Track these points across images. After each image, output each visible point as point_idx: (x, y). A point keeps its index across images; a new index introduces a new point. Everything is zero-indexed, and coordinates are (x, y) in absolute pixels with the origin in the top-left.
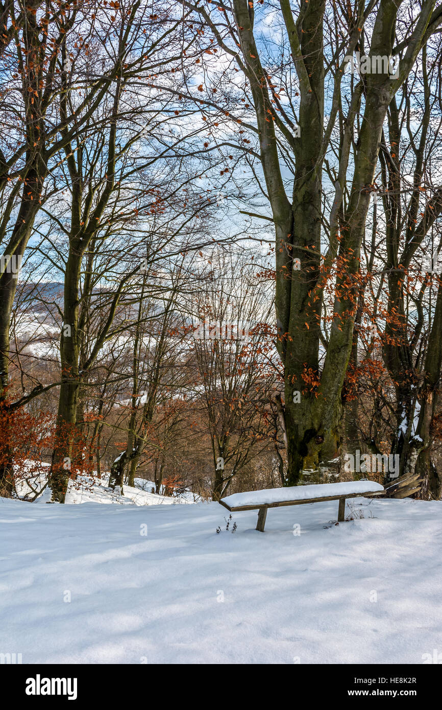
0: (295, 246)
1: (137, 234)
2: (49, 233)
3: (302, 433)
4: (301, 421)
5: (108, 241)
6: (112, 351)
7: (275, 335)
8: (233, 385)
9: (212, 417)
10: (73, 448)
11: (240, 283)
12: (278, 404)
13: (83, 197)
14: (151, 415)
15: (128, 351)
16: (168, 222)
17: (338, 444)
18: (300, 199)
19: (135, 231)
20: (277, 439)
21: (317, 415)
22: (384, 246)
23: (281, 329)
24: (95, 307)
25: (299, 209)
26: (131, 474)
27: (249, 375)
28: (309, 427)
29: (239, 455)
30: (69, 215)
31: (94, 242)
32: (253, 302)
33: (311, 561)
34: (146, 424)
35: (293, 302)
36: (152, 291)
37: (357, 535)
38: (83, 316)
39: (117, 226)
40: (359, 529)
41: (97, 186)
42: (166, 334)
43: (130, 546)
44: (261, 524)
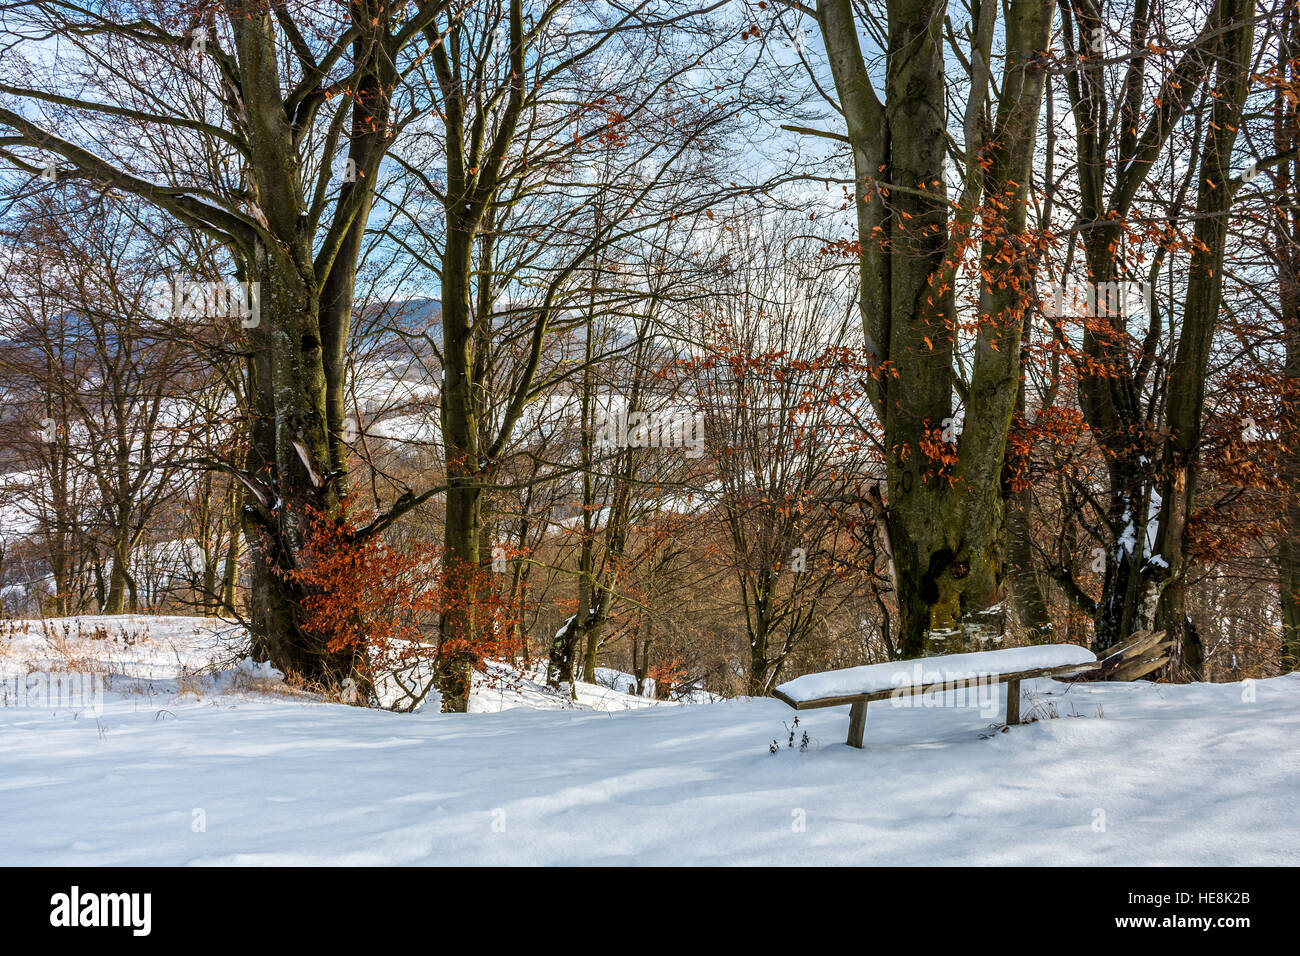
0: (896, 188)
1: (574, 191)
2: (404, 201)
3: (925, 558)
4: (922, 534)
5: (518, 209)
6: (539, 423)
7: (863, 368)
8: (778, 477)
9: (739, 541)
10: (476, 610)
11: (782, 275)
12: (874, 505)
13: (465, 125)
14: (621, 544)
15: (571, 422)
16: (635, 163)
17: (998, 578)
18: (901, 91)
19: (570, 185)
20: (876, 571)
21: (953, 521)
22: (1072, 184)
23: (874, 356)
24: (503, 338)
25: (901, 112)
26: (588, 660)
27: (809, 456)
28: (939, 547)
29: (797, 614)
30: (441, 163)
31: (492, 212)
32: (811, 312)
33: (959, 798)
34: (612, 561)
35: (896, 301)
36: (610, 301)
37: (1045, 749)
38: (479, 358)
39: (535, 178)
40: (1049, 737)
41: (490, 102)
42: (642, 385)
43: (605, 782)
44: (857, 731)
